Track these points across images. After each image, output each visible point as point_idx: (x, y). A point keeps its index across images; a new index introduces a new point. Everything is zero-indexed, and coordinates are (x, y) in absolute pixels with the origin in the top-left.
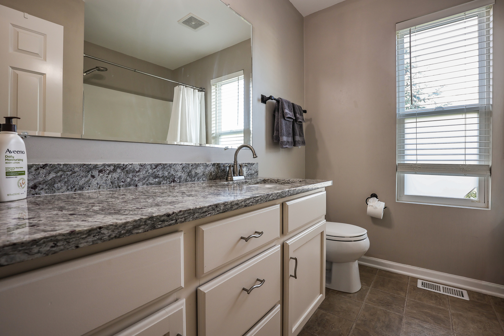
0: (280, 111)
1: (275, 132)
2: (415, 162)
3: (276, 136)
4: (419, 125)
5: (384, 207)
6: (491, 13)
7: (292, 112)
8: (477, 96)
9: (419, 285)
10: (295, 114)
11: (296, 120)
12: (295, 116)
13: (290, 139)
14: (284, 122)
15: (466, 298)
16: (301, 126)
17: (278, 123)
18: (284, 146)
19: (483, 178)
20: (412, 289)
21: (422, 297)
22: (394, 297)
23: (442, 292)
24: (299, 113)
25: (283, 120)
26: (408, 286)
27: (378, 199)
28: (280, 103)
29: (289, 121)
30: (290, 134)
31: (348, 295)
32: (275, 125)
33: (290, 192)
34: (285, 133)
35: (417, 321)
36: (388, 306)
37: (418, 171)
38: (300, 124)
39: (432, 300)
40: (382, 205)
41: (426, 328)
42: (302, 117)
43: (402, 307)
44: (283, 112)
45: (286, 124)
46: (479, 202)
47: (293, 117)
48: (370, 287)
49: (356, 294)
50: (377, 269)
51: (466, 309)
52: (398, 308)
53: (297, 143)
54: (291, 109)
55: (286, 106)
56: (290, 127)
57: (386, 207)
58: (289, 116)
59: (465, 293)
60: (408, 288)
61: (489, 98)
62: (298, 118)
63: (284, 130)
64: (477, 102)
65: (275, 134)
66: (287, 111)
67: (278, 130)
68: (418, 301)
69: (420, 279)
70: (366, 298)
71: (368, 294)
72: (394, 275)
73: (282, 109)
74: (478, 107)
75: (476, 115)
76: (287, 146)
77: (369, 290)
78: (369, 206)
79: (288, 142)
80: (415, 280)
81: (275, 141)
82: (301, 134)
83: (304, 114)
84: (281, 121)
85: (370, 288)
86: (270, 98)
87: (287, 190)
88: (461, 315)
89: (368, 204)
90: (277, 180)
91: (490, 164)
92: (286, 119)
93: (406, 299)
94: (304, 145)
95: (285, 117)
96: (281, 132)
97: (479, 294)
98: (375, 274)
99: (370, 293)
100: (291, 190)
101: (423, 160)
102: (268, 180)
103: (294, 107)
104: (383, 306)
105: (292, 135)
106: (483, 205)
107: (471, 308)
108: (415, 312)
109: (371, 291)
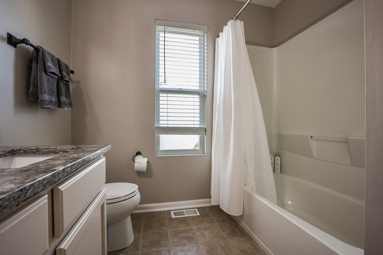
0: (40, 63)
1: (31, 87)
2: (166, 126)
3: (32, 92)
4: (169, 99)
5: (147, 162)
6: (206, 36)
7: (56, 68)
8: (198, 84)
9: (173, 216)
10: (61, 71)
11: (61, 78)
12: (61, 73)
13: (54, 99)
14: (45, 77)
15: (198, 214)
16: (67, 87)
17: (36, 77)
18: (45, 106)
19: (201, 135)
20: (169, 221)
21: (177, 225)
22: (160, 234)
23: (186, 216)
24: (66, 71)
25: (43, 74)
26: (166, 219)
27: (142, 156)
28: (41, 52)
29: (53, 77)
30: (54, 92)
31: (125, 251)
32: (32, 79)
33: (66, 170)
34: (47, 91)
35: (179, 248)
36: (158, 244)
37: (169, 132)
38: (66, 84)
39: (183, 224)
40: (146, 160)
41: (186, 250)
42: (69, 76)
43: (168, 241)
44: (45, 64)
45: (48, 80)
46: (200, 150)
47: (58, 73)
48: (141, 233)
49: (131, 246)
50: (142, 214)
51: (200, 222)
52: (165, 242)
53: (62, 104)
54: (56, 64)
55: (48, 58)
56: (54, 84)
57: (149, 162)
58: (53, 71)
59: (196, 210)
60: (167, 222)
61: (204, 87)
62: (65, 77)
63: (45, 87)
64: (197, 88)
65: (31, 90)
66: (49, 64)
67: (36, 86)
68: (175, 230)
69: (172, 211)
70: (140, 246)
71: (141, 241)
72: (155, 214)
73: (44, 60)
74: (199, 92)
75: (197, 96)
76: (50, 106)
77: (141, 237)
78: (136, 163)
79: (52, 102)
80: (169, 212)
81: (31, 99)
82: (67, 94)
83: (71, 74)
84: (40, 75)
85: (141, 235)
86: (24, 41)
87: (62, 168)
88: (199, 228)
89: (135, 162)
90: (36, 149)
91: (205, 127)
92: (48, 74)
93: (168, 232)
94: (71, 107)
95: (48, 71)
96: (41, 89)
97: (202, 208)
98: (142, 219)
99: (143, 239)
100: (67, 168)
101: (173, 124)
102: (20, 150)
103: (59, 63)
104: (155, 247)
105: (55, 94)
106: (202, 152)
107: (202, 220)
108: (176, 240)
109: (143, 237)
